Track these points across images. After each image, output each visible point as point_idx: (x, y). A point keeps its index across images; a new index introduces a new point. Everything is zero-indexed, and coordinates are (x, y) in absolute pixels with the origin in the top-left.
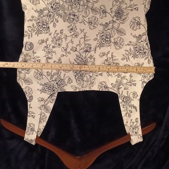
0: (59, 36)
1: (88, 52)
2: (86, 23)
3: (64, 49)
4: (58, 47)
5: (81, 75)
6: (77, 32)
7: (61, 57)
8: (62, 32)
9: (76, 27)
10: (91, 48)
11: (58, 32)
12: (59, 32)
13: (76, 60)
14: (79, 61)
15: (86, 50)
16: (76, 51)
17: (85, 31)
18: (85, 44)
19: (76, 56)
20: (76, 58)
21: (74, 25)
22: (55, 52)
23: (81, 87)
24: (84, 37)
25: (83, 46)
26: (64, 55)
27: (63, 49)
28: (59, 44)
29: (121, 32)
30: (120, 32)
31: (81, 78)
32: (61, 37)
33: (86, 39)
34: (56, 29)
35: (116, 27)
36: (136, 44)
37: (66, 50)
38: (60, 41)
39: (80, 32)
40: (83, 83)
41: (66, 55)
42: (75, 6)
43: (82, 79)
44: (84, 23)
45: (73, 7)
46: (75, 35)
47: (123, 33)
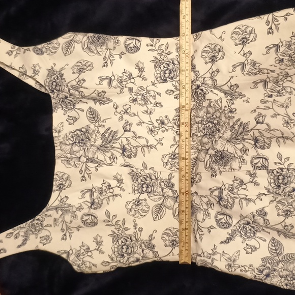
0: (151, 99)
1: (123, 153)
2: (173, 149)
3: (128, 109)
4: (131, 99)
5: (83, 140)
6: (157, 132)
7: (112, 103)
8: (157, 105)
9: (167, 130)
10: (129, 157)
11: (158, 99)
12: (157, 101)
13: (109, 132)
14: (107, 136)
15: (125, 149)
16: (125, 131)
17: (159, 146)
18: (136, 147)
19: (115, 130)
20: (112, 131)
21: (169, 128)
22: (121, 92)
23: (60, 141)
24: (149, 144)
25: (133, 143)
26: (116, 108)
27: (128, 106)
28: (135, 100)
29: (158, 213)
30: (158, 209)
31: (77, 141)
32: (149, 102)
33: (146, 149)
34: (163, 94)
35: (168, 203)
36: (137, 240)
37: (126, 112)
38: (142, 102)
39: (158, 137)
40: (68, 144)
41: (117, 112)
42: (201, 129)
43: (75, 142)
44: (173, 145)
45: (200, 125)
46: (153, 129)
47: (157, 215)
